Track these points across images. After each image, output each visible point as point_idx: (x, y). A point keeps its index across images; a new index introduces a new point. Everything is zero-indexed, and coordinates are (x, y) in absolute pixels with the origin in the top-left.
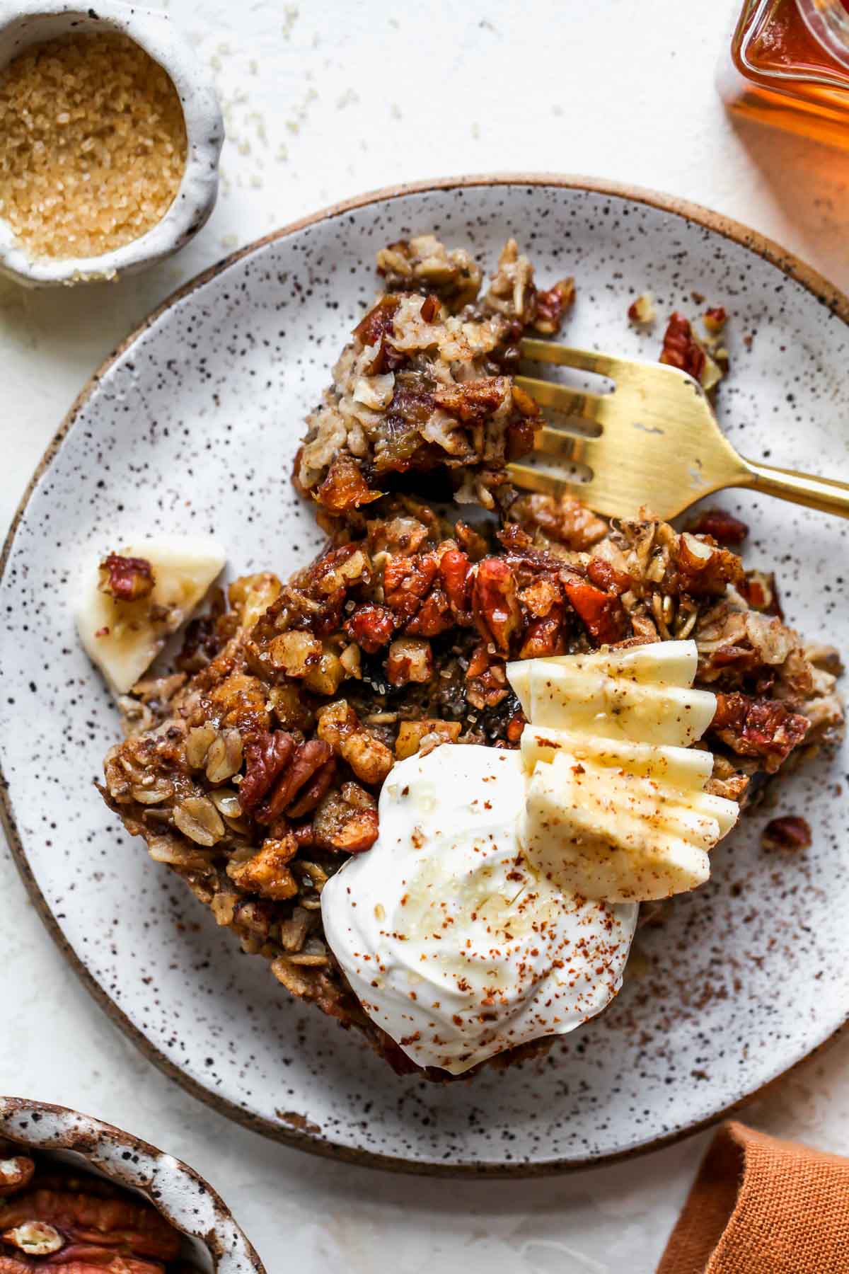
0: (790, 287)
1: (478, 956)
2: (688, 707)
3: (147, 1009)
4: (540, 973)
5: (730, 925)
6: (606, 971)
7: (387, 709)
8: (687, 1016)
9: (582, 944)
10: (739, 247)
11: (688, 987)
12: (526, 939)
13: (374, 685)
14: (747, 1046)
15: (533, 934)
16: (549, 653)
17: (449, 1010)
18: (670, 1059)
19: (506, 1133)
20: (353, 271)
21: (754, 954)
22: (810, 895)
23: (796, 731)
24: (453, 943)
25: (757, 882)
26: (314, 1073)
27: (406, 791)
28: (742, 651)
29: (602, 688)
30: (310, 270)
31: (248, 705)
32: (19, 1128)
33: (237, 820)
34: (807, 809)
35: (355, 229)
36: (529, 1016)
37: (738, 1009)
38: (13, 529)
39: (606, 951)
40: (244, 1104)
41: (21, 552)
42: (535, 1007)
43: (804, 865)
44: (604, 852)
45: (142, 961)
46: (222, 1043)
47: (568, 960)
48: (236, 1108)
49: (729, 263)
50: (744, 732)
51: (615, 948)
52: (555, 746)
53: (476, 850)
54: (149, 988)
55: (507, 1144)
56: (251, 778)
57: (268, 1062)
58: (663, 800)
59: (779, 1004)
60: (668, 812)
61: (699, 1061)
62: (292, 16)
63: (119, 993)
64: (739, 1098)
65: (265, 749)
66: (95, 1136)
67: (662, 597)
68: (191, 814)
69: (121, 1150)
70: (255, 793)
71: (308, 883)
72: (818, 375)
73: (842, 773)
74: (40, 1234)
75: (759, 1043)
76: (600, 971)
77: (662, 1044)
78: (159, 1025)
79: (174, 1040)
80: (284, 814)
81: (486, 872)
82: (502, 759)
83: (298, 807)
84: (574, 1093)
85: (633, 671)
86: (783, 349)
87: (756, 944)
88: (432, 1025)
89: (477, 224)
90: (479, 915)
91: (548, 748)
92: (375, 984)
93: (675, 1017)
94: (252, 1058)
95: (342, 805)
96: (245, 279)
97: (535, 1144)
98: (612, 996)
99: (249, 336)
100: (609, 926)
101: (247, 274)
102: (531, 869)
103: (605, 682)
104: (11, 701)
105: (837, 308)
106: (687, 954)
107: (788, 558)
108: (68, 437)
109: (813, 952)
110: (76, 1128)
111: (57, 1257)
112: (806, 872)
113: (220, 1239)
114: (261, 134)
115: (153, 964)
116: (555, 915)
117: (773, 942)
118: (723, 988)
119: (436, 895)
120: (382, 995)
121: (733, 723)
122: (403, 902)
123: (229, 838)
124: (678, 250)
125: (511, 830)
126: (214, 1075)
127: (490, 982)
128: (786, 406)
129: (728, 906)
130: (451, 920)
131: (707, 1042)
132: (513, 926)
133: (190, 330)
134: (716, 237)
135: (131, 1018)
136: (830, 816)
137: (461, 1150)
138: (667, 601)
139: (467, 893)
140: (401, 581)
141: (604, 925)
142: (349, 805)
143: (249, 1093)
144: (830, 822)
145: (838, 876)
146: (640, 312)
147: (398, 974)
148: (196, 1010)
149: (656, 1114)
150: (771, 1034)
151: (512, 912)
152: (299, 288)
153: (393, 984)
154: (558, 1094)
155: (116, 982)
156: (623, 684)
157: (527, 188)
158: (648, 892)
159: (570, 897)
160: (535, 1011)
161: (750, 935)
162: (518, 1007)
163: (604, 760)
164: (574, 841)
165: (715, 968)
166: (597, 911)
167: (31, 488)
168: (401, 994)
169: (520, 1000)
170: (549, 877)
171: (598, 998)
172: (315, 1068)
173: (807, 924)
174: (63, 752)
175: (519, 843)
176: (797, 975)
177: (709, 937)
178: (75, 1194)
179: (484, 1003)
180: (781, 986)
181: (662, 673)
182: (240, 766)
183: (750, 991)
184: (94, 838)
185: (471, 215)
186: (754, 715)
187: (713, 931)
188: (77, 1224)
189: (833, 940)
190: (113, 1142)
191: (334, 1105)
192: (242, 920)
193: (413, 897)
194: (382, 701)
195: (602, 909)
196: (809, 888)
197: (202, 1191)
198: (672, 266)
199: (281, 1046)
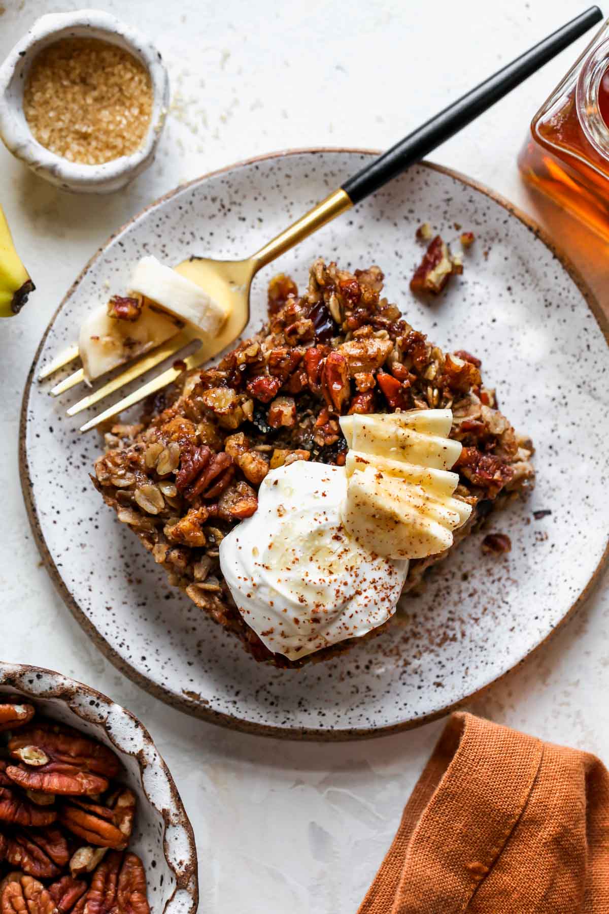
0: (512, 221)
1: (312, 582)
2: (445, 448)
3: (108, 624)
4: (348, 596)
5: (460, 598)
6: (387, 600)
7: (265, 443)
8: (432, 651)
9: (374, 582)
10: (484, 196)
11: (433, 634)
12: (341, 575)
13: (260, 427)
14: (467, 668)
15: (345, 572)
16: (365, 412)
17: (292, 614)
18: (420, 675)
19: (320, 712)
20: (256, 199)
21: (474, 616)
22: (508, 583)
23: (507, 475)
24: (298, 572)
25: (477, 573)
26: (206, 671)
27: (276, 483)
28: (478, 423)
29: (395, 432)
30: (230, 196)
31: (185, 430)
32: (27, 683)
33: (172, 499)
34: (509, 531)
35: (258, 173)
36: (339, 624)
37: (463, 648)
38: (46, 334)
39: (387, 588)
40: (163, 684)
41: (50, 348)
42: (343, 617)
43: (506, 564)
44: (391, 524)
45: (106, 596)
46: (152, 649)
47: (365, 591)
48: (158, 686)
49: (477, 205)
50: (477, 471)
51: (393, 587)
52: (366, 462)
53: (316, 520)
54: (110, 613)
55: (320, 718)
56: (184, 471)
57: (179, 662)
58: (428, 499)
59: (487, 646)
60: (430, 505)
61: (438, 676)
62: (226, 56)
63: (91, 613)
64: (462, 698)
65: (193, 455)
66: (74, 689)
67: (433, 389)
68: (145, 494)
69: (89, 699)
70: (185, 480)
71: (212, 540)
72: (526, 275)
73: (531, 511)
74: (35, 753)
75: (475, 667)
76: (383, 600)
77: (416, 667)
78: (115, 635)
79: (123, 643)
80: (201, 495)
81: (320, 533)
82: (334, 470)
83: (210, 492)
84: (362, 693)
85: (414, 425)
86: (506, 259)
87: (475, 610)
88: (281, 624)
89: (330, 175)
90: (314, 558)
91: (362, 463)
92: (249, 596)
93: (425, 651)
94: (169, 659)
95: (236, 494)
96: (191, 198)
97: (337, 719)
98: (389, 616)
99: (192, 234)
100: (390, 573)
101: (193, 195)
102: (347, 534)
103: (397, 429)
104: (38, 436)
105: (539, 234)
106: (434, 614)
107: (504, 382)
108: (82, 283)
109: (510, 616)
110: (63, 684)
111: (43, 769)
112: (506, 568)
113: (146, 756)
114: (205, 122)
115: (113, 599)
116: (359, 563)
117: (485, 609)
118: (454, 635)
119: (290, 543)
120: (253, 603)
121: (471, 464)
122: (270, 547)
123: (167, 510)
124: (448, 196)
125: (336, 510)
126: (146, 666)
127: (318, 599)
128: (506, 293)
129: (460, 587)
130: (297, 559)
131: (443, 666)
132: (334, 567)
133: (158, 226)
134: (470, 189)
135: (98, 629)
136: (523, 536)
137: (293, 720)
138: (436, 392)
139: (308, 544)
140: (280, 362)
141: (387, 573)
142: (240, 494)
143: (166, 678)
144: (523, 540)
145: (526, 572)
146: (423, 232)
147: (263, 590)
148: (136, 629)
149: (411, 705)
150: (482, 662)
151: (334, 558)
152: (223, 206)
153: (260, 596)
154: (352, 692)
155: (90, 607)
156: (408, 432)
157: (360, 155)
158: (416, 552)
159: (369, 553)
160: (343, 621)
161: (472, 605)
162: (333, 616)
163: (394, 473)
164: (374, 516)
165: (450, 623)
166: (384, 563)
167: (58, 311)
168: (264, 603)
169: (335, 612)
170: (357, 540)
171: (380, 616)
172: (207, 668)
173: (506, 600)
174: (67, 471)
175: (340, 518)
176: (499, 629)
177: (447, 604)
178: (57, 735)
179: (314, 611)
180: (490, 635)
181: (431, 427)
182: (177, 465)
183: (471, 637)
184: (81, 523)
185: (327, 170)
186: (483, 462)
187: (449, 601)
188: (57, 751)
189: (522, 609)
190: (84, 694)
191: (217, 690)
192: (171, 559)
193: (276, 544)
194: (264, 438)
195: (387, 562)
196: (508, 579)
197: (137, 726)
198: (444, 207)
199: (187, 655)
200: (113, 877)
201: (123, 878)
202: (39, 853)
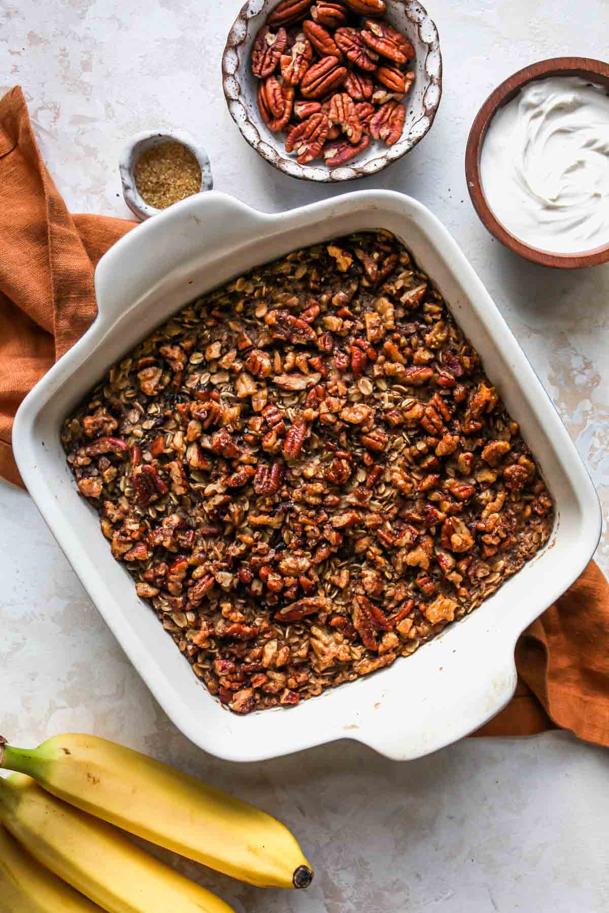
200: (390, 110)
201: (394, 112)
202: (358, 86)
